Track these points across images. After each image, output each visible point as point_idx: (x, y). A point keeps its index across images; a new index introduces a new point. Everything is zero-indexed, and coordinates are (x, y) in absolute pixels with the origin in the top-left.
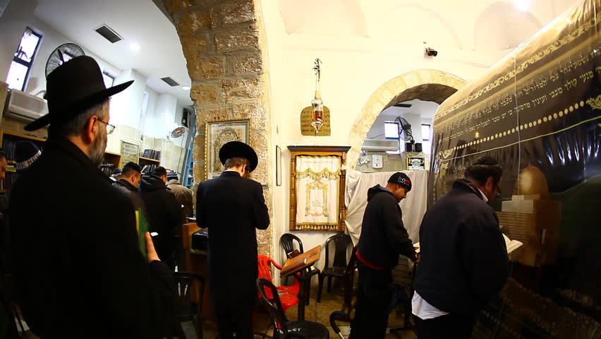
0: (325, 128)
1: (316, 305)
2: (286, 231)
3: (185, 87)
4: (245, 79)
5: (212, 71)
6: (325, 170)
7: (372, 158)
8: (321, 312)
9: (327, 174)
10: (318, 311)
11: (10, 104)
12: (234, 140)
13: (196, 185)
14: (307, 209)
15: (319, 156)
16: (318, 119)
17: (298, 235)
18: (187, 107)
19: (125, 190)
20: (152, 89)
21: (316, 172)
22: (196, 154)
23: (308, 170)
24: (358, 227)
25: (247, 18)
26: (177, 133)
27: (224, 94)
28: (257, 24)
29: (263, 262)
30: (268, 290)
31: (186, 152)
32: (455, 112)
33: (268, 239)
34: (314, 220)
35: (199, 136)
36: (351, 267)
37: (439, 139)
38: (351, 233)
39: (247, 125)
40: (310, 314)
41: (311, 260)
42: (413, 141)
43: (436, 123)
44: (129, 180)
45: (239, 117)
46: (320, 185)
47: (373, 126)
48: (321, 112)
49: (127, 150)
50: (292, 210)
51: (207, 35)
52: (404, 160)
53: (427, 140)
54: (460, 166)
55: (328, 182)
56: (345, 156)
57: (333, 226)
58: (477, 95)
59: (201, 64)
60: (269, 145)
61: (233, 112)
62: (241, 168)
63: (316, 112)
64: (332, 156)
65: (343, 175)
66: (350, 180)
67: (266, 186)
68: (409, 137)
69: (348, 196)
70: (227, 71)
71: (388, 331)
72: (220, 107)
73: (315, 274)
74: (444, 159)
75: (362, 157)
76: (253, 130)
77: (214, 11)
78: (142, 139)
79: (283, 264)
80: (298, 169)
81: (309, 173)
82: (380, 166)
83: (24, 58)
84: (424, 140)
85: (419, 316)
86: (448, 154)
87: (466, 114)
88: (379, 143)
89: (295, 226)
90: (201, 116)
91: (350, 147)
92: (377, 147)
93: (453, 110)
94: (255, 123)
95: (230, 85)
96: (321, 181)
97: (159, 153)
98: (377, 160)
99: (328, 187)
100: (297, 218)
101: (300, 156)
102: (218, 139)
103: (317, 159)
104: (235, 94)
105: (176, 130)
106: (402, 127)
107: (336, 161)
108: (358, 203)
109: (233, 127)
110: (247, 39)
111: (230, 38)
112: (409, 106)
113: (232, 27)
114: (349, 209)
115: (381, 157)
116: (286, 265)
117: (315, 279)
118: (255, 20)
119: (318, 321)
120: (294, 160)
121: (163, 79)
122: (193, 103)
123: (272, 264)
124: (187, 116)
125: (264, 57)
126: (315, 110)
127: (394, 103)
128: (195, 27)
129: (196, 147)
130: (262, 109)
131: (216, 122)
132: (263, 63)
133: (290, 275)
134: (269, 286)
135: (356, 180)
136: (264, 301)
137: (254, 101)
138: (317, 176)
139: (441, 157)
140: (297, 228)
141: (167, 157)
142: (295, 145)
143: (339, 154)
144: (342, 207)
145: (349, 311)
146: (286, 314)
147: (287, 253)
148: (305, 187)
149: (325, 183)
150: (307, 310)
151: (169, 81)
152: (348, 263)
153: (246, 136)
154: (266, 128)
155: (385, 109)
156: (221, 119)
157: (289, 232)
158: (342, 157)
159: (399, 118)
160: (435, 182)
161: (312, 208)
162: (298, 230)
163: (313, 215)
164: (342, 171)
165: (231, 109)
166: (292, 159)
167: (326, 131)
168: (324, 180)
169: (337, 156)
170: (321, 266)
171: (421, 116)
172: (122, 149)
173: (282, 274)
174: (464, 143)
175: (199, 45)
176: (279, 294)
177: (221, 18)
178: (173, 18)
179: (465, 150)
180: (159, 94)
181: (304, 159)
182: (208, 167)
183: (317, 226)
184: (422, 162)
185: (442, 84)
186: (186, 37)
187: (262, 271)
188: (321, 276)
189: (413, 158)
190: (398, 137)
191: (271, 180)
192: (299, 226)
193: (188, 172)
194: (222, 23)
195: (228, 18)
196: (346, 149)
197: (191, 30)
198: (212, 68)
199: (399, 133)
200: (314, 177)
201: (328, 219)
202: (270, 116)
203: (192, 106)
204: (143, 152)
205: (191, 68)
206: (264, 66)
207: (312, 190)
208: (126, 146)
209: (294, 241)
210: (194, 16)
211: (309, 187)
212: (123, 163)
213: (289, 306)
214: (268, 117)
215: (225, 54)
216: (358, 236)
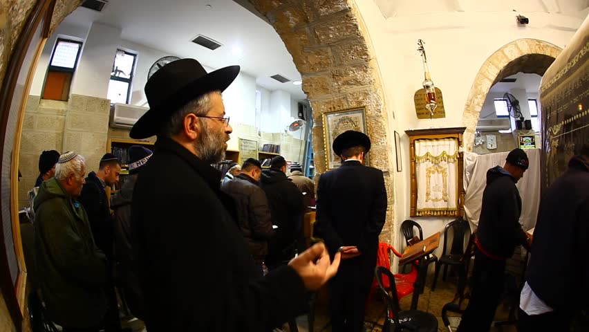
0: (439, 109)
1: (430, 293)
2: (407, 217)
3: (297, 82)
4: (354, 67)
5: (320, 63)
6: (444, 153)
7: (486, 139)
8: (433, 301)
9: (445, 157)
10: (430, 300)
11: (115, 117)
12: (352, 128)
13: (317, 175)
14: (428, 194)
15: (437, 139)
16: (432, 101)
17: (418, 222)
18: (301, 101)
19: (247, 183)
20: (262, 87)
21: (435, 156)
22: (316, 145)
23: (427, 154)
24: (476, 212)
25: (341, 7)
26: (294, 127)
27: (336, 84)
28: (353, 12)
29: (383, 249)
30: (385, 278)
31: (306, 145)
32: (558, 83)
33: (390, 226)
34: (434, 205)
35: (316, 127)
36: (468, 254)
37: (547, 114)
38: (469, 218)
39: (363, 112)
40: (423, 303)
41: (430, 248)
42: (522, 118)
43: (542, 96)
44: (250, 174)
45: (354, 105)
46: (439, 170)
47: (484, 104)
48: (434, 93)
49: (245, 146)
50: (413, 196)
51: (307, 29)
52: (516, 139)
53: (536, 116)
54: (569, 143)
55: (447, 166)
56: (462, 137)
57: (452, 211)
58: (574, 61)
59: (307, 58)
60: (387, 131)
61: (347, 101)
62: (359, 157)
63: (429, 93)
64: (449, 138)
65: (460, 158)
66: (468, 162)
67: (387, 173)
68: (518, 114)
69: (466, 180)
70: (334, 62)
71: (493, 325)
72: (334, 98)
73: (432, 261)
74: (554, 135)
75: (477, 138)
76: (370, 117)
77: (307, 6)
78: (259, 135)
79: (403, 252)
80: (417, 154)
81: (428, 157)
82: (495, 147)
83: (121, 75)
84: (532, 116)
85: (526, 311)
86: (558, 130)
87: (568, 83)
88: (491, 122)
89: (415, 212)
90: (317, 108)
91: (465, 128)
92: (490, 126)
93: (555, 80)
94: (371, 111)
95: (341, 75)
96: (440, 164)
97: (278, 147)
98: (491, 141)
99: (447, 171)
100: (418, 204)
101: (418, 140)
102: (336, 128)
103: (435, 142)
104: (347, 83)
105: (293, 123)
106: (511, 103)
107: (453, 143)
108: (476, 187)
109: (350, 116)
110: (347, 27)
111: (330, 29)
112: (514, 80)
113: (328, 18)
114: (467, 193)
115: (494, 136)
116: (405, 253)
117: (432, 267)
118: (350, 8)
119: (430, 312)
120: (413, 145)
121: (273, 77)
122: (306, 95)
123: (392, 252)
124: (302, 109)
125: (368, 43)
126: (428, 92)
127: (501, 78)
128: (292, 24)
129: (315, 138)
130: (375, 95)
131: (331, 113)
132: (368, 50)
133: (408, 263)
134: (387, 274)
135: (472, 163)
136: (380, 289)
137: (366, 88)
138: (436, 160)
139: (551, 133)
140: (417, 214)
141: (287, 150)
142: (413, 129)
143: (456, 136)
144: (461, 192)
145: (460, 302)
146: (400, 303)
147: (407, 240)
148: (425, 172)
149: (444, 167)
150: (421, 299)
151: (278, 78)
152: (464, 251)
153: (364, 124)
154: (382, 114)
155: (493, 85)
156: (337, 108)
157: (410, 219)
158: (458, 139)
159: (506, 94)
160: (547, 162)
161: (432, 193)
162: (419, 216)
163: (433, 200)
164: (459, 154)
165: (345, 98)
166: (411, 144)
167: (440, 113)
168: (443, 164)
169: (454, 138)
170: (439, 253)
171: (527, 91)
172: (241, 145)
173: (401, 262)
174: (570, 116)
175: (301, 40)
176: (396, 282)
177: (316, 11)
178: (267, 18)
179: (573, 124)
180: (271, 92)
181: (422, 143)
182: (329, 157)
183: (437, 211)
184: (532, 140)
185: (540, 53)
186: (286, 34)
187: (382, 258)
188: (439, 264)
189: (524, 137)
190: (508, 114)
191: (392, 165)
192: (419, 212)
193: (309, 162)
194: (318, 15)
195: (323, 10)
196: (461, 130)
197: (289, 27)
198: (319, 60)
199: (509, 111)
200: (434, 160)
201: (448, 205)
202: (384, 102)
203: (306, 100)
204: (262, 146)
205: (298, 63)
206: (370, 51)
207: (431, 174)
208: (244, 143)
209: (415, 227)
210: (288, 13)
211: (429, 171)
212: (242, 158)
213: (404, 295)
214: (382, 102)
215: (329, 45)
216: (476, 221)
